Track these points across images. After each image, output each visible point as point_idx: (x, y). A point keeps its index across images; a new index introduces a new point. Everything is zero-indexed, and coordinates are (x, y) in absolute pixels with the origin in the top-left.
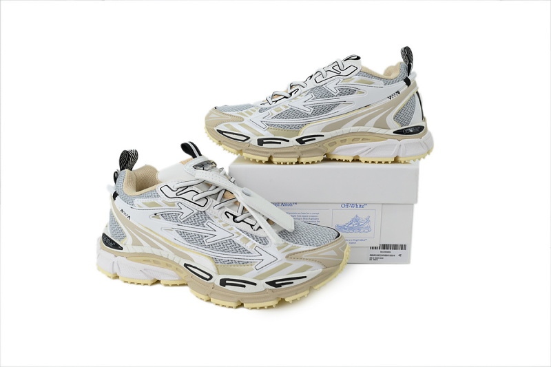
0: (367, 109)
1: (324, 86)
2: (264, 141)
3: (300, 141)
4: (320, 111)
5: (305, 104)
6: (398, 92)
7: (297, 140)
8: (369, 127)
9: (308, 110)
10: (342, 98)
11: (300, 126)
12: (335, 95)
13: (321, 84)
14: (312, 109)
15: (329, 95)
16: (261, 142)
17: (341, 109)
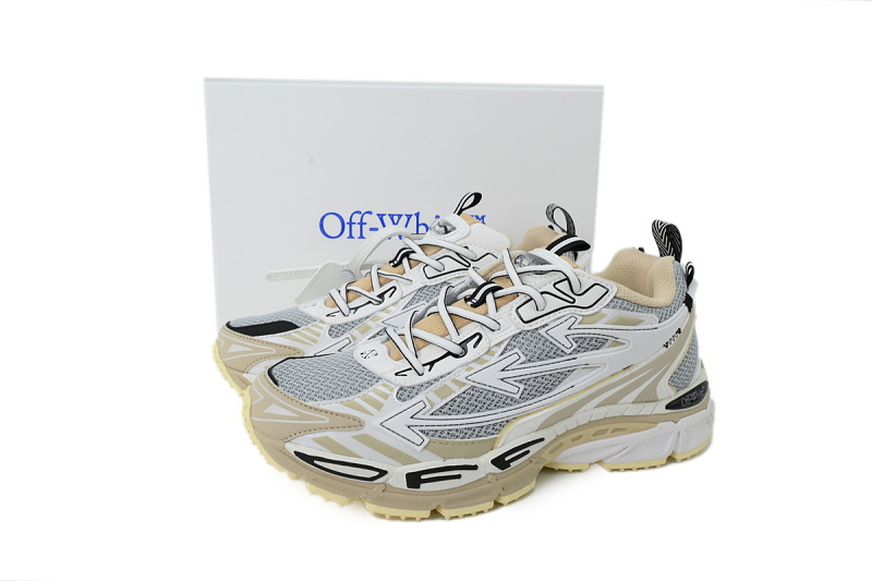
0: (628, 373)
1: (542, 331)
2: (423, 477)
3: (500, 462)
4: (538, 387)
5: (505, 374)
6: (679, 331)
7: (494, 462)
8: (626, 407)
9: (513, 390)
10: (583, 358)
11: (498, 427)
12: (568, 351)
13: (534, 325)
14: (522, 387)
15: (555, 352)
16: (414, 480)
17: (579, 381)
